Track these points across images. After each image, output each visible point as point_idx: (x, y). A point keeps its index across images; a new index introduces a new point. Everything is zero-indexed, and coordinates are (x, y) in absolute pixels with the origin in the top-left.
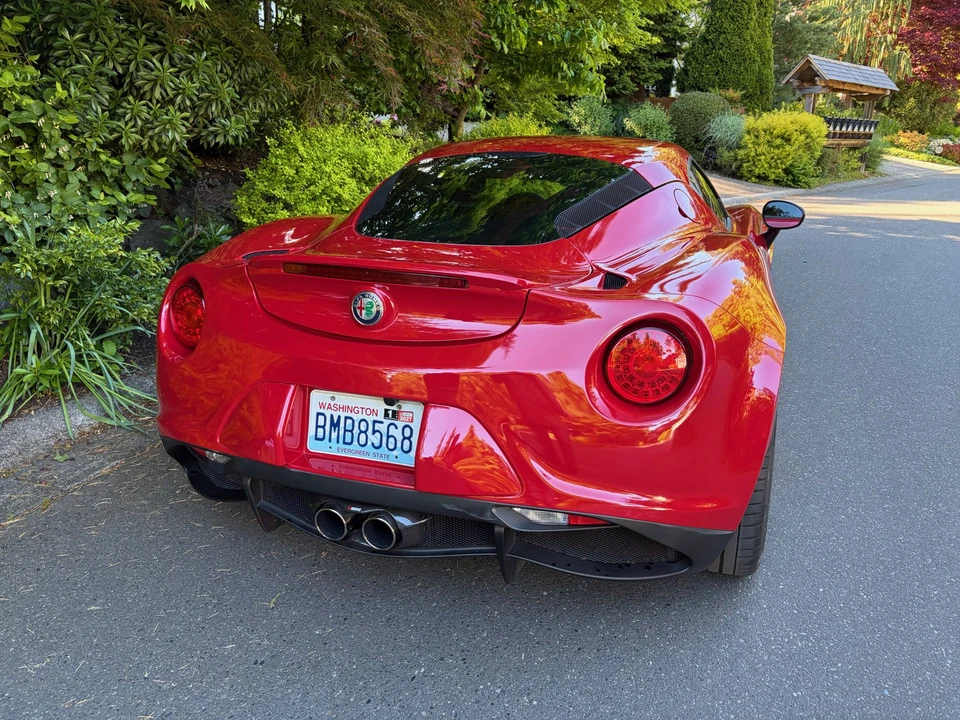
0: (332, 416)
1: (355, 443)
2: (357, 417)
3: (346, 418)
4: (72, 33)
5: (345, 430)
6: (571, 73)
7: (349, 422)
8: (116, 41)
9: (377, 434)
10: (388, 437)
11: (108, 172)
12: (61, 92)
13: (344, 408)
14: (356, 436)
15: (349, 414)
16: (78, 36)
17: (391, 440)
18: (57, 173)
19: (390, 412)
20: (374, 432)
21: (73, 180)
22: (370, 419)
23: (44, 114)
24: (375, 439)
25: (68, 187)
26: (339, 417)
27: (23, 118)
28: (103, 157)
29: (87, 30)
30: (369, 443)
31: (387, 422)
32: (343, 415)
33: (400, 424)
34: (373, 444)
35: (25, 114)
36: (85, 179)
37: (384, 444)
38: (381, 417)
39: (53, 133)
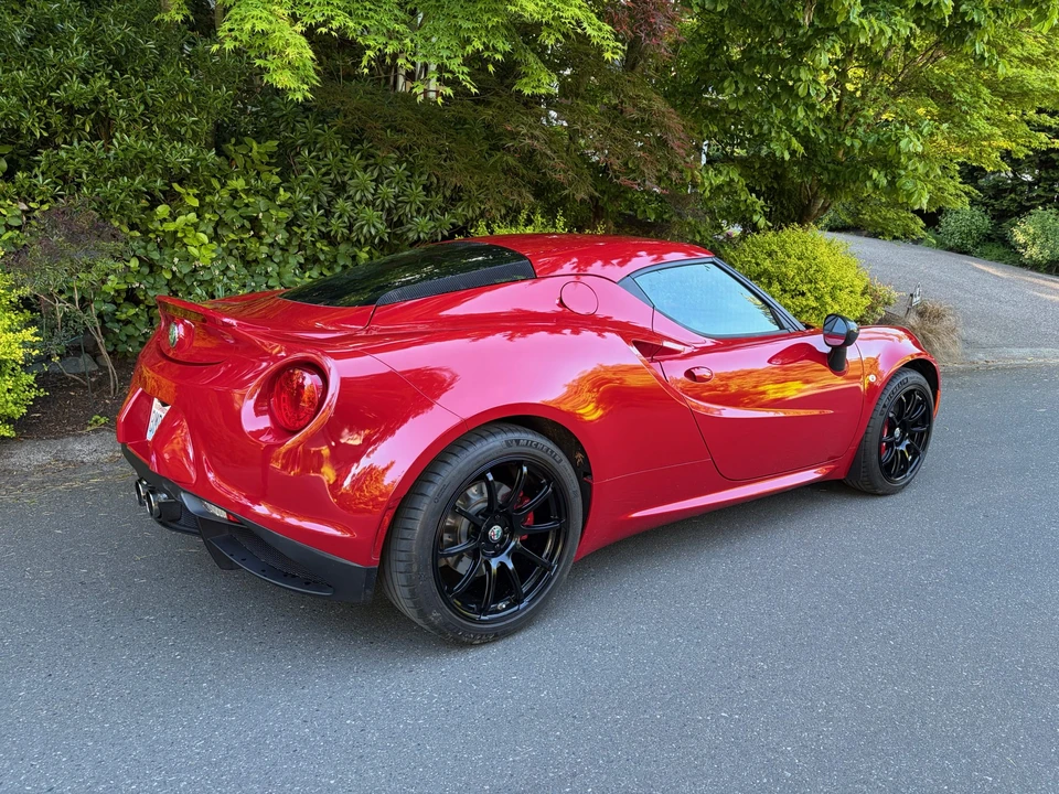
4: (310, 153)
6: (884, 182)
8: (339, 157)
11: (322, 257)
12: (283, 195)
16: (314, 154)
18: (283, 255)
21: (293, 261)
23: (268, 210)
25: (288, 266)
27: (250, 212)
28: (319, 245)
29: (321, 150)
35: (250, 209)
36: (302, 261)
39: (270, 224)
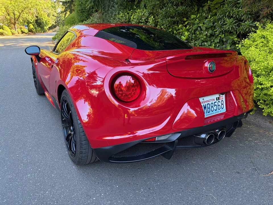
0: (204, 105)
1: (211, 111)
2: (210, 103)
3: (208, 104)
5: (208, 108)
7: (208, 105)
9: (216, 106)
10: (218, 106)
13: (206, 102)
14: (211, 109)
15: (208, 103)
17: (219, 106)
19: (218, 98)
20: (215, 105)
22: (213, 102)
24: (215, 108)
26: (206, 105)
30: (214, 109)
31: (217, 101)
32: (206, 104)
33: (220, 101)
34: (215, 110)
37: (218, 109)
38: (216, 101)
